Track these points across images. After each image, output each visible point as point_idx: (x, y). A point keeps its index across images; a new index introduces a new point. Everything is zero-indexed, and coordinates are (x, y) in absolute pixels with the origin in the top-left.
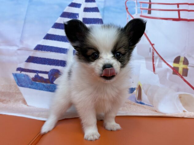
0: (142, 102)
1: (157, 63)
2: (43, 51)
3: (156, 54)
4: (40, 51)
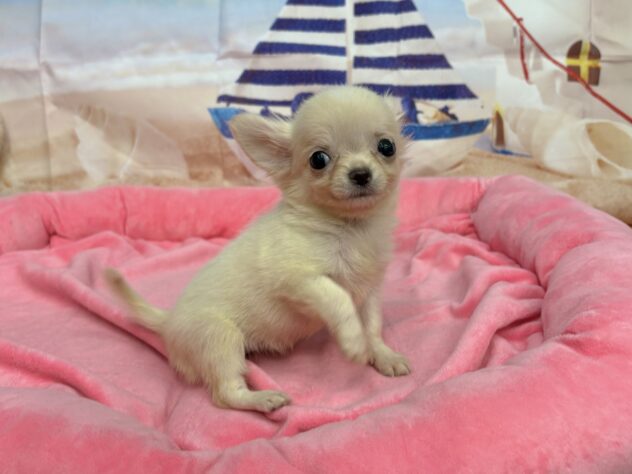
0: (508, 148)
1: (530, 61)
2: (274, 55)
3: (527, 41)
4: (268, 55)
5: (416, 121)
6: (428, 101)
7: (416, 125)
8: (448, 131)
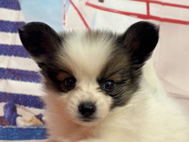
5: (15, 124)
6: (27, 108)
7: (14, 127)
8: (39, 134)
